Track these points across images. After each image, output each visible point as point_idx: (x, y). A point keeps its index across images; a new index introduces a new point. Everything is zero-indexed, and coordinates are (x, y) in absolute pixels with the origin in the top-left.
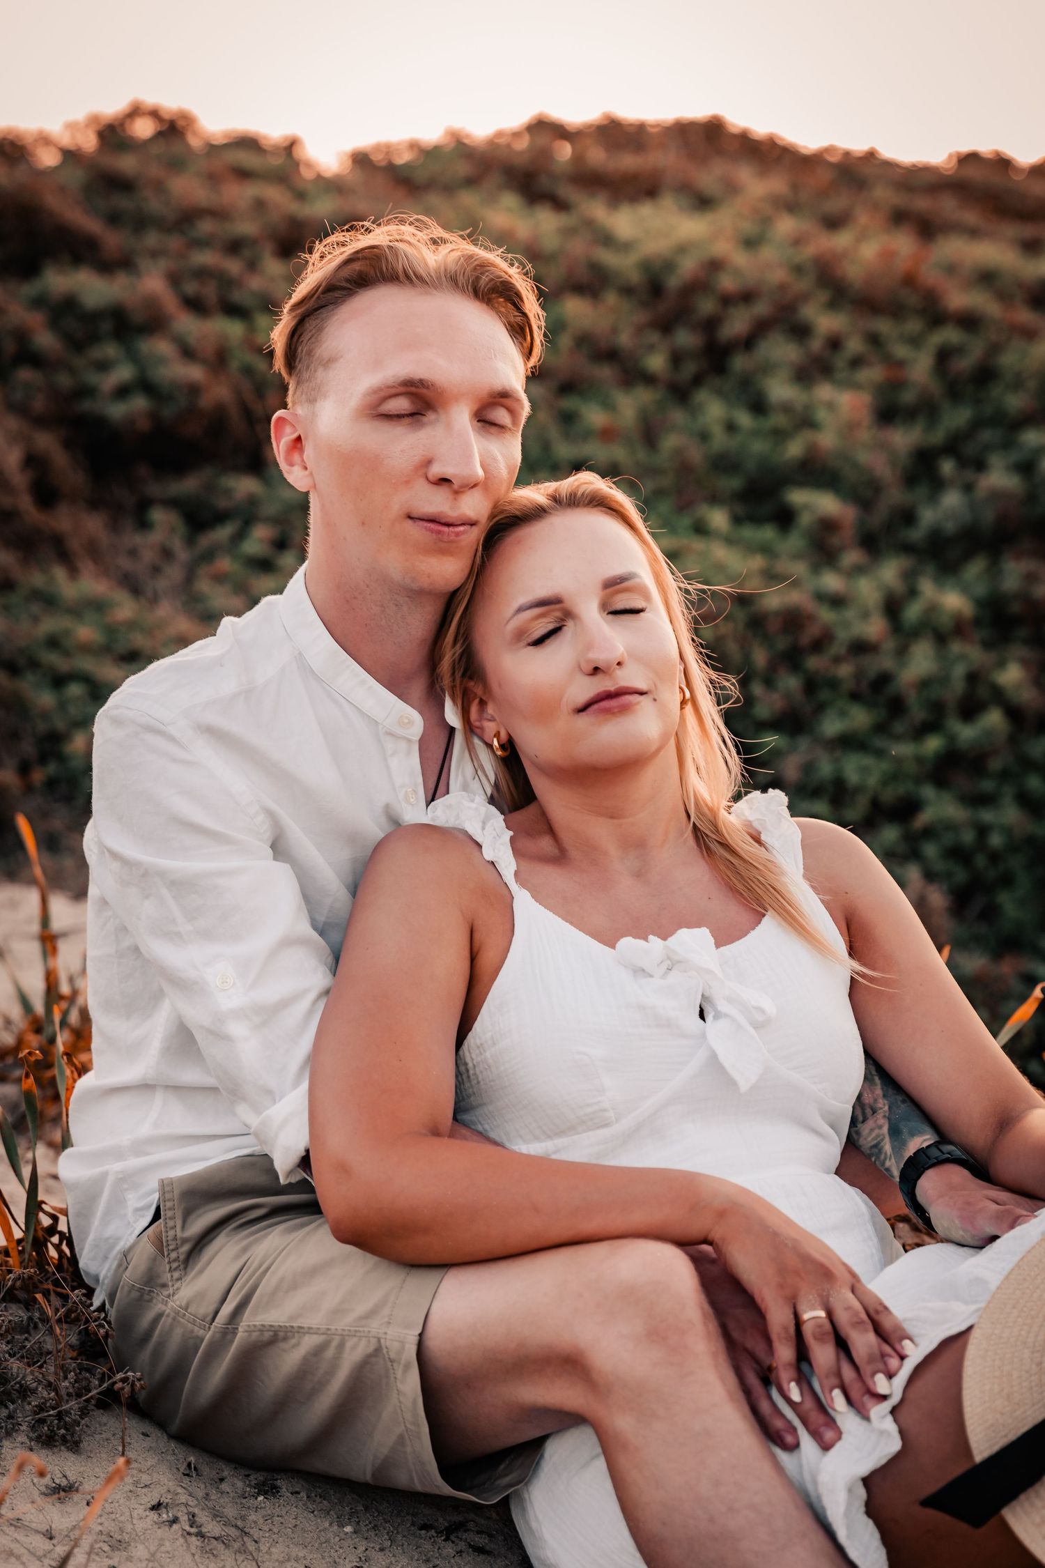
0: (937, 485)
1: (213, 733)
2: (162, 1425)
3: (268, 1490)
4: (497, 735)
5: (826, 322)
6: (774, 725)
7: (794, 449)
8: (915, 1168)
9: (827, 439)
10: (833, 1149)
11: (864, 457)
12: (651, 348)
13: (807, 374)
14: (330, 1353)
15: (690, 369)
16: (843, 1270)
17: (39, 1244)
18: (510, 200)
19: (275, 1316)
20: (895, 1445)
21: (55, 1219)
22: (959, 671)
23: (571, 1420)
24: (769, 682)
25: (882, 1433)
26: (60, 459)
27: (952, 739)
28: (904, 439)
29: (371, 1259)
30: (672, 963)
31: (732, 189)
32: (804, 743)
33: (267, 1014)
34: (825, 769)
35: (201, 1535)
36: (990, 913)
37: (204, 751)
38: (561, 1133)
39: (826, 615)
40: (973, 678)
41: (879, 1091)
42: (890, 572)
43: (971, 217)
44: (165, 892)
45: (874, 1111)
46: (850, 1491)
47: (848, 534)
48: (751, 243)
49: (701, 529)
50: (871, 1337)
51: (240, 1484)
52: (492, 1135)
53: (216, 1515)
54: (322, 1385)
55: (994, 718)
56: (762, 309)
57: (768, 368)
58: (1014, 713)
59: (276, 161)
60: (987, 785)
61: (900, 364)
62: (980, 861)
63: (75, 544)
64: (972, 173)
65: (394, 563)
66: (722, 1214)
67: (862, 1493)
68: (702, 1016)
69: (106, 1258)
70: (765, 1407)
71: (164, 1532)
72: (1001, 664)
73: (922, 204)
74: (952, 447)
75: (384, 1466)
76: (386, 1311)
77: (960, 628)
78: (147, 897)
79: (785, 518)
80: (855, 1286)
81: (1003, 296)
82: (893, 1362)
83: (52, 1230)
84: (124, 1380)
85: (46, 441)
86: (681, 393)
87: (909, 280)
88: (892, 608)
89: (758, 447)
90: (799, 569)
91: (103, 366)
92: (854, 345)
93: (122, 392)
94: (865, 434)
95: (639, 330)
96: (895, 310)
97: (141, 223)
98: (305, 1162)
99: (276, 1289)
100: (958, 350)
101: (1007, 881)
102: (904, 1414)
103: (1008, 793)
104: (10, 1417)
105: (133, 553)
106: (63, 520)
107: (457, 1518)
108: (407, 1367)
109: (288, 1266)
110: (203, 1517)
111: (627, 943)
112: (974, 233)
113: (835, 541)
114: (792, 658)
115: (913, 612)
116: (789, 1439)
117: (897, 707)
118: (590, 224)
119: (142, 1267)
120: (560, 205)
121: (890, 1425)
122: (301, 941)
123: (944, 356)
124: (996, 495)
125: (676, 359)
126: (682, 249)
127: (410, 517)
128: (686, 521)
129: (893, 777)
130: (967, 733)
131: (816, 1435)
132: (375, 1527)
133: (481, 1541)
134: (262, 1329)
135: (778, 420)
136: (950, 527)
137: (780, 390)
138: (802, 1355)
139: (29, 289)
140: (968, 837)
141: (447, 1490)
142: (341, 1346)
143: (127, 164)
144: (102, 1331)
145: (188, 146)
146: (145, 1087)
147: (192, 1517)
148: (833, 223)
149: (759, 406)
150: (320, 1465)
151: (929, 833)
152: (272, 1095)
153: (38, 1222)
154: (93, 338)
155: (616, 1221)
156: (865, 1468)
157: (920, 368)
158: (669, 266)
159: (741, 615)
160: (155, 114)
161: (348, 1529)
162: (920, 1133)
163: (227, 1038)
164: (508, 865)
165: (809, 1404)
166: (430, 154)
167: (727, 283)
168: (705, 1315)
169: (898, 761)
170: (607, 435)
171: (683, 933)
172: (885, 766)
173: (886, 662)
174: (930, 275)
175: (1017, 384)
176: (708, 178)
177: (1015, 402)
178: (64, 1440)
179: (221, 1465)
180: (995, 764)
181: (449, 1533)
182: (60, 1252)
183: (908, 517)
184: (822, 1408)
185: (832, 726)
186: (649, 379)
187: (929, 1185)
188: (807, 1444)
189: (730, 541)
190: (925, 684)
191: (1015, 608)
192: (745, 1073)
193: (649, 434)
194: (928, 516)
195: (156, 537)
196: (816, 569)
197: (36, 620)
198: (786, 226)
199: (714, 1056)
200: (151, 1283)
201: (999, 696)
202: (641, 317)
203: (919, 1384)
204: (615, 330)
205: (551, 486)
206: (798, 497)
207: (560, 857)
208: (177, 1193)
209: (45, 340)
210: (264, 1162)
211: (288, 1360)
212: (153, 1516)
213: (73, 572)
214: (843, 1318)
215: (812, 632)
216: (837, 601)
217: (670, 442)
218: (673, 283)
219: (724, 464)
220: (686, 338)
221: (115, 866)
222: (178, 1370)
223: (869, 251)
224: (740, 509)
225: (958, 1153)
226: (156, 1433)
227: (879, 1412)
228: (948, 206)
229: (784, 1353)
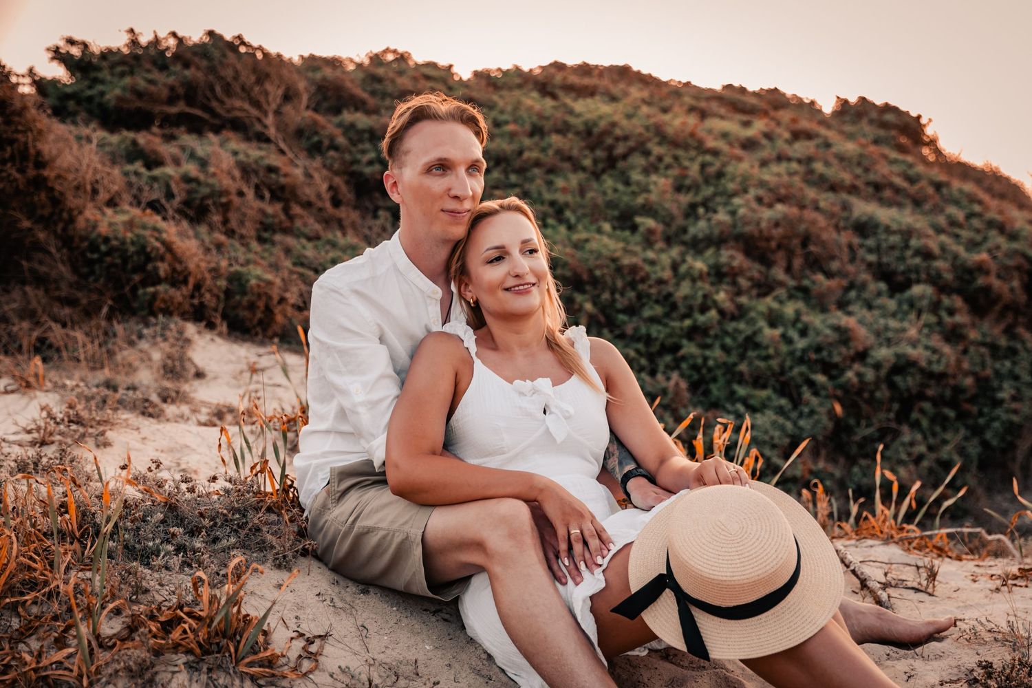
0: (697, 218)
1: (357, 292)
2: (326, 565)
3: (365, 592)
4: (472, 298)
5: (657, 150)
6: (624, 311)
7: (640, 200)
8: (627, 477)
9: (653, 197)
10: (596, 469)
11: (667, 205)
12: (586, 156)
13: (646, 171)
14: (389, 538)
15: (600, 166)
16: (588, 514)
17: (286, 491)
18: (535, 94)
19: (369, 523)
20: (603, 585)
21: (292, 482)
22: (700, 293)
23: (481, 569)
24: (622, 294)
25: (599, 580)
26: (344, 188)
27: (695, 321)
28: (685, 199)
29: (407, 502)
30: (535, 391)
31: (626, 94)
32: (635, 319)
33: (373, 404)
34: (643, 330)
35: (334, 606)
36: (707, 393)
37: (354, 300)
38: (486, 456)
39: (647, 268)
40: (705, 296)
41: (615, 447)
42: (675, 252)
43: (723, 111)
44: (336, 355)
45: (613, 455)
46: (584, 601)
47: (658, 236)
48: (629, 117)
49: (600, 231)
50: (597, 541)
51: (354, 589)
52: (461, 456)
53: (342, 600)
54: (385, 551)
55: (713, 313)
56: (631, 143)
57: (632, 167)
58: (722, 312)
59: (442, 74)
60: (709, 341)
61: (686, 168)
62: (704, 371)
63: (346, 223)
64: (728, 93)
65: (437, 229)
66: (541, 490)
67: (589, 603)
68: (545, 412)
69: (309, 497)
70: (555, 567)
71: (321, 605)
72: (717, 292)
73: (703, 104)
74: (705, 204)
75: (408, 585)
76: (411, 522)
77: (701, 276)
78: (329, 356)
79: (634, 228)
80: (593, 520)
81: (731, 144)
82: (605, 552)
83: (291, 486)
84: (310, 544)
85: (338, 181)
86: (597, 175)
87: (692, 135)
88: (675, 267)
89: (626, 199)
90: (638, 249)
91: (364, 152)
92: (668, 160)
93: (370, 163)
94: (668, 196)
95: (582, 149)
96: (686, 147)
97: (384, 95)
98: (384, 464)
99: (371, 512)
100: (710, 164)
101: (714, 380)
102: (607, 572)
103: (717, 344)
104: (264, 556)
105: (370, 228)
106: (343, 213)
107: (439, 608)
108: (418, 545)
109: (374, 504)
110: (336, 600)
111: (517, 382)
112: (722, 117)
113: (653, 238)
114: (632, 285)
115: (683, 269)
116: (564, 580)
117: (674, 307)
118: (565, 105)
119: (321, 502)
120: (554, 97)
121: (602, 577)
122: (389, 376)
123: (703, 166)
124: (720, 223)
125: (595, 162)
126: (601, 117)
127: (442, 210)
128: (594, 227)
129: (671, 335)
130: (701, 319)
131: (573, 579)
132: (406, 609)
133: (447, 616)
134: (364, 527)
135: (634, 188)
136: (701, 235)
137: (636, 176)
138: (570, 548)
139: (336, 120)
140: (700, 361)
141: (430, 595)
142: (393, 535)
143: (381, 71)
144: (304, 525)
145: (408, 64)
146: (327, 432)
147: (332, 600)
148: (665, 110)
149: (627, 183)
150: (386, 583)
151: (684, 358)
152: (374, 436)
153: (285, 483)
154: (361, 141)
155: (501, 491)
156: (590, 593)
157: (694, 170)
158: (595, 124)
159: (612, 266)
160: (395, 51)
161: (395, 609)
162: (630, 464)
163: (357, 413)
164: (473, 349)
165: (572, 567)
166: (506, 73)
167: (618, 132)
168: (532, 529)
169: (673, 328)
170: (564, 190)
171: (540, 380)
172: (668, 330)
173: (671, 289)
174: (701, 133)
175: (733, 180)
176: (616, 90)
177: (731, 186)
178: (285, 567)
179: (348, 581)
180: (712, 332)
181: (434, 613)
182: (294, 494)
183: (684, 230)
184: (577, 569)
185: (647, 313)
186: (584, 169)
187: (632, 485)
188: (570, 582)
189: (610, 236)
190: (686, 298)
191: (725, 270)
192: (560, 436)
193: (582, 191)
194: (692, 230)
195: (379, 222)
196: (644, 250)
197: (327, 252)
198: (645, 110)
199: (547, 430)
200: (324, 508)
201: (715, 304)
202: (583, 144)
203: (614, 560)
204: (571, 148)
205: (500, 201)
206: (638, 220)
207: (495, 348)
208: (336, 473)
209: (341, 140)
210: (370, 463)
211: (373, 540)
212: (317, 598)
213: (344, 234)
214: (586, 533)
215: (642, 274)
216: (652, 263)
217: (590, 195)
218: (596, 130)
219: (611, 205)
220: (600, 153)
221: (317, 343)
222: (332, 543)
223: (677, 122)
224: (616, 224)
225: (644, 473)
226: (323, 567)
227: (598, 571)
228: (714, 106)
229: (563, 546)
